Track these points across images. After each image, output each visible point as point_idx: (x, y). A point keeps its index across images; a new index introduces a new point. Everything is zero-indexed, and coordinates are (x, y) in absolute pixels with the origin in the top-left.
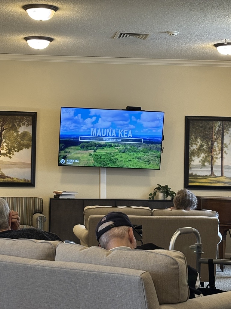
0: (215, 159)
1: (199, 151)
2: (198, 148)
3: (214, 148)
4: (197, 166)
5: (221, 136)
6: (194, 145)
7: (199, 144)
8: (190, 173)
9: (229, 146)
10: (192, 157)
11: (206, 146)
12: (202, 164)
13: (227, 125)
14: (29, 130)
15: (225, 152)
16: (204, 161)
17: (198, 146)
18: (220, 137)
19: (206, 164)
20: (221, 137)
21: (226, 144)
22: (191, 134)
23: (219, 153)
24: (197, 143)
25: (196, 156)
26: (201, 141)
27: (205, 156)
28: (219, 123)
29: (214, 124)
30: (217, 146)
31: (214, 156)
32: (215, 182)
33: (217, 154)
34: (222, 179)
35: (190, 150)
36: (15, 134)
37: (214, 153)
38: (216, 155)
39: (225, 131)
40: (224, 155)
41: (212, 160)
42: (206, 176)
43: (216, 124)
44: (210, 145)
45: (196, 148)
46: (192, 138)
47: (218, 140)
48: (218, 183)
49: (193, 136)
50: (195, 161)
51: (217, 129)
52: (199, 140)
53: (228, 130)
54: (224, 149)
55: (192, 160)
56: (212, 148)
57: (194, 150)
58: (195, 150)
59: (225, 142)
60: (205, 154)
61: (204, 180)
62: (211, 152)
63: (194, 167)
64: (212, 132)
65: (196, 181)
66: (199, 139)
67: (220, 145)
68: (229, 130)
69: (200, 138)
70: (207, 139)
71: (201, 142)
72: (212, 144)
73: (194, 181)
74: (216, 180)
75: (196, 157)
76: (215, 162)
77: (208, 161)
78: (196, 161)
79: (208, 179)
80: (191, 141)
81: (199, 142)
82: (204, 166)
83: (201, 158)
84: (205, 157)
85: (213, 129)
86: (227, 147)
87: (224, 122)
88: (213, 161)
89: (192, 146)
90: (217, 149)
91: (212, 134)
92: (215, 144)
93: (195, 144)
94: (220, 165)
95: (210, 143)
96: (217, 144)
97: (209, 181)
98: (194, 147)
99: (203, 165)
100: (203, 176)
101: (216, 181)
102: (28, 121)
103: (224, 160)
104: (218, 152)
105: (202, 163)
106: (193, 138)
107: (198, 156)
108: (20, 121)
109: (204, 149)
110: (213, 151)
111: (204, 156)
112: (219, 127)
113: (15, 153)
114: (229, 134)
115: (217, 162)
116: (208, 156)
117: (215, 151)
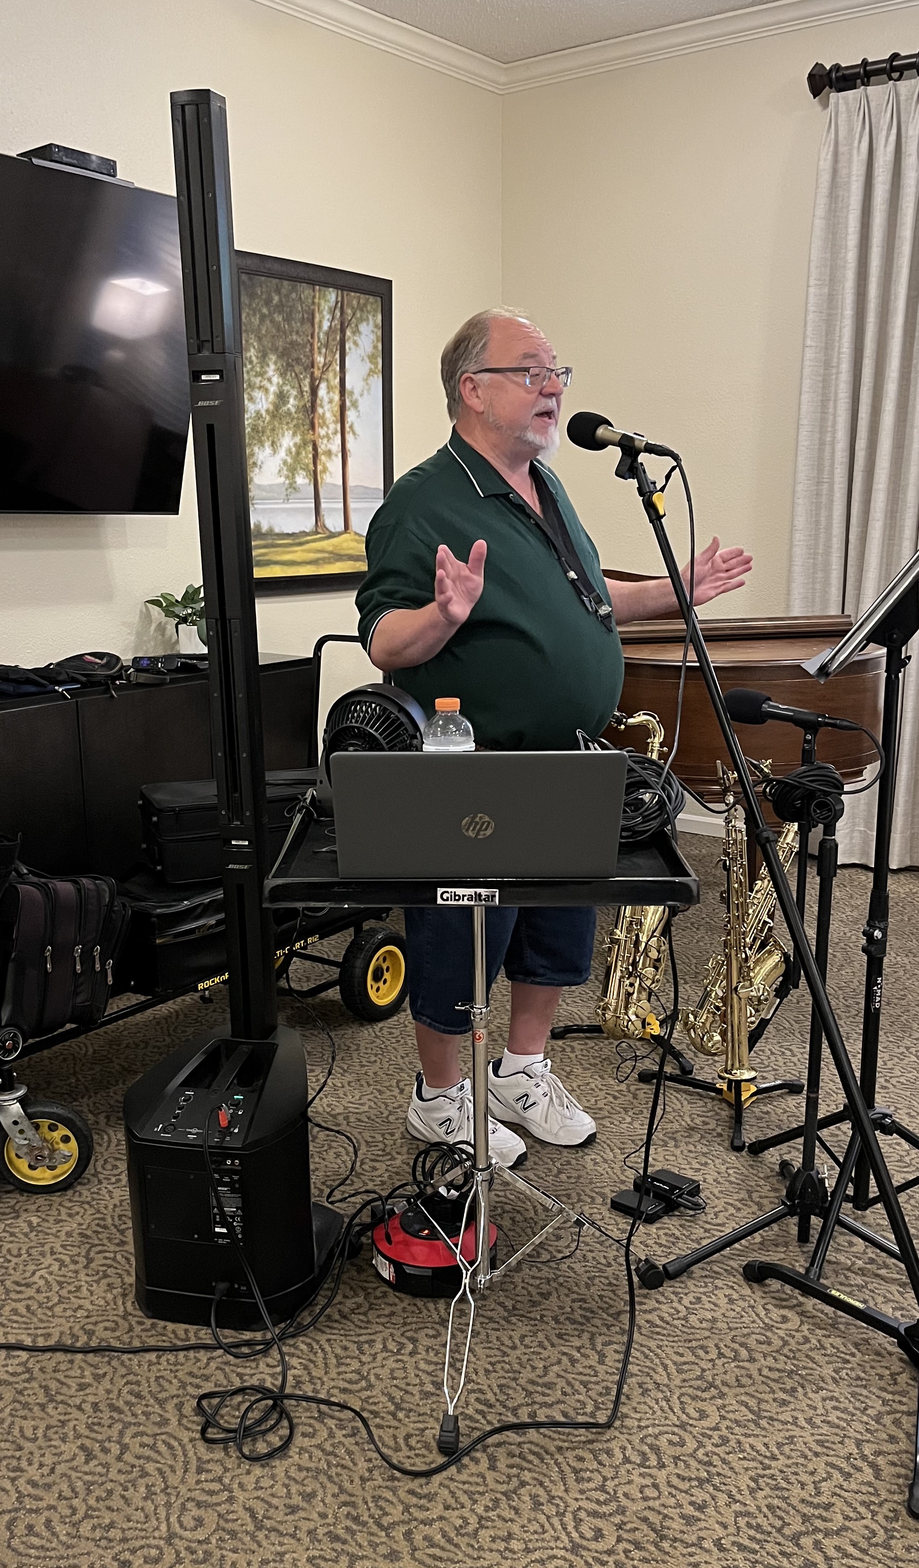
0: (323, 458)
1: (276, 422)
2: (271, 408)
3: (320, 410)
4: (271, 492)
5: (338, 356)
6: (258, 394)
7: (273, 389)
8: (254, 525)
9: (360, 400)
10: (256, 449)
11: (296, 397)
12: (287, 481)
13: (353, 308)
15: (351, 427)
16: (292, 471)
17: (271, 397)
18: (336, 361)
19: (301, 479)
20: (338, 362)
21: (352, 393)
23: (335, 433)
24: (268, 385)
25: (266, 445)
26: (280, 375)
27: (295, 444)
28: (332, 297)
29: (316, 300)
30: (327, 399)
31: (322, 448)
32: (329, 558)
33: (328, 437)
34: (348, 544)
37: (322, 432)
38: (325, 441)
39: (348, 333)
40: (350, 441)
41: (315, 463)
42: (304, 534)
43: (322, 302)
44: (305, 396)
45: (265, 407)
47: (330, 375)
48: (337, 560)
49: (252, 350)
50: (264, 467)
51: (326, 325)
52: (271, 370)
53: (357, 330)
54: (348, 413)
55: (255, 464)
56: (313, 408)
57: (258, 413)
58: (261, 416)
59: (348, 386)
60: (294, 434)
61: (298, 554)
62: (313, 427)
63: (264, 494)
64: (312, 337)
65: (273, 558)
66: (272, 367)
67: (337, 397)
68: (360, 333)
69: (275, 363)
70: (298, 369)
71: (280, 381)
72: (314, 391)
73: (266, 558)
74: (331, 549)
75: (268, 450)
76: (325, 470)
77: (306, 468)
79: (308, 546)
80: (248, 373)
81: (274, 380)
82: (294, 489)
83: (282, 454)
84: (294, 450)
85: (313, 325)
86: (355, 404)
87: (345, 293)
88: (319, 468)
90: (328, 415)
91: (312, 345)
92: (322, 392)
93: (260, 387)
94: (341, 483)
95: (306, 386)
96: (328, 392)
97: (312, 556)
98: (258, 404)
99: (291, 485)
100: (293, 535)
101: (331, 552)
103: (350, 461)
104: (332, 427)
105: (287, 477)
106: (254, 358)
107: (274, 446)
109: (289, 413)
110: (316, 421)
111: (291, 444)
112: (332, 312)
114: (360, 351)
115: (331, 473)
116: (305, 443)
117: (324, 424)
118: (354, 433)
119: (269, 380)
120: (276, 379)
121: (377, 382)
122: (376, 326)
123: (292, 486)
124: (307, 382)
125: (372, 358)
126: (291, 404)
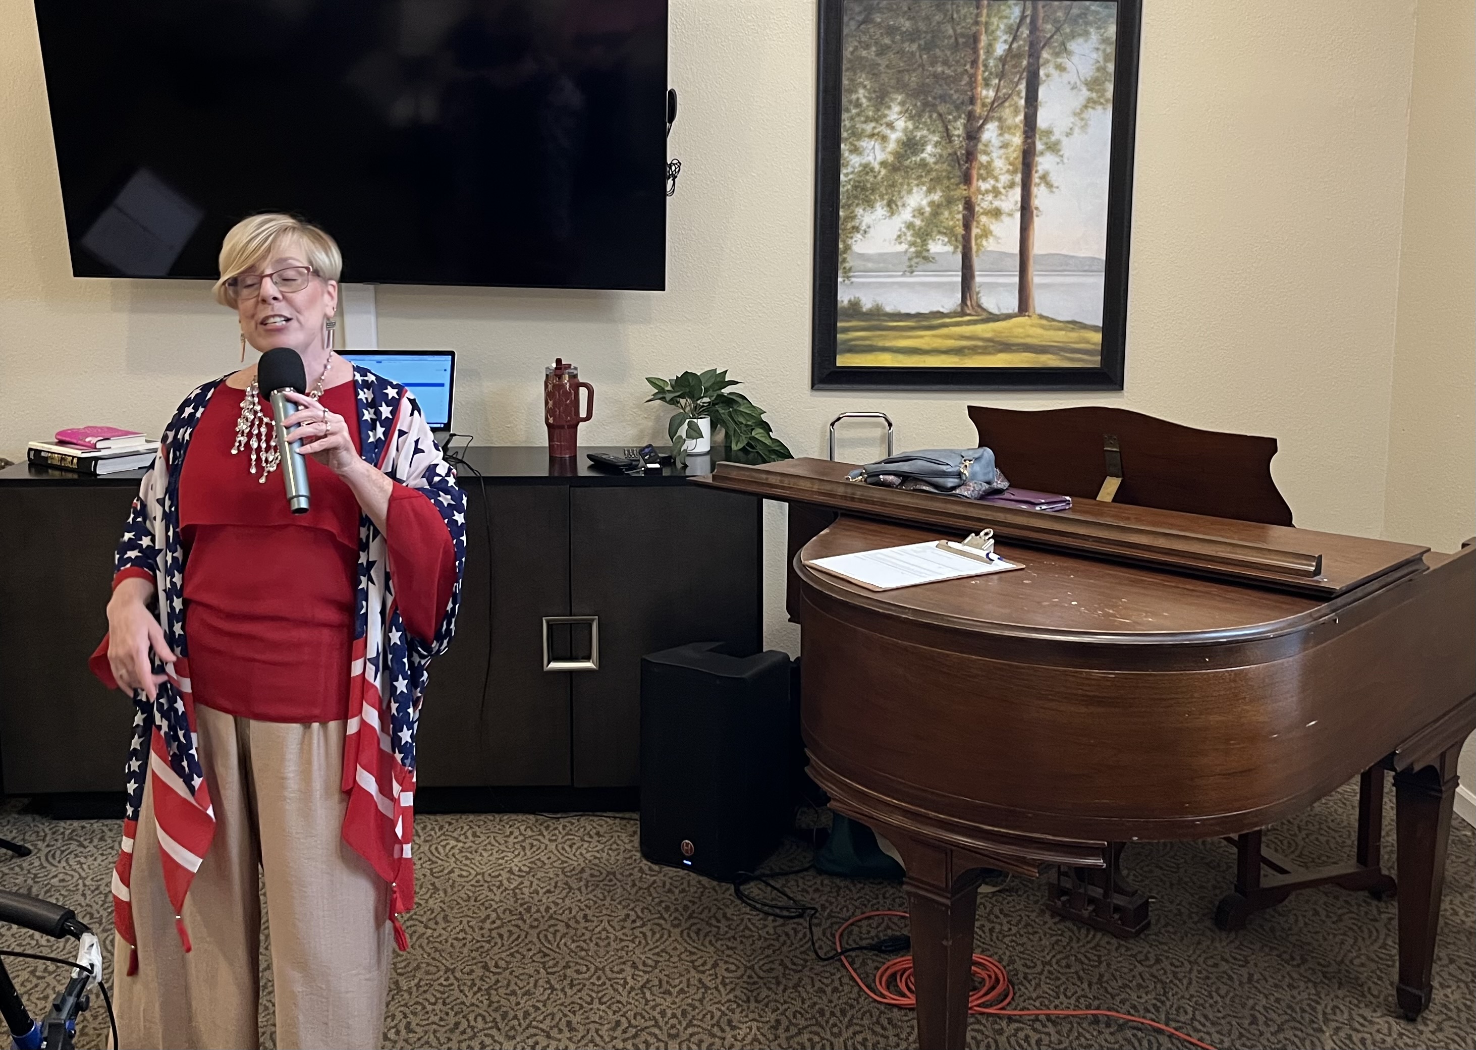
0: (984, 219)
1: (898, 177)
2: (891, 159)
3: (983, 159)
4: (882, 263)
5: (1022, 87)
6: (866, 144)
7: (894, 137)
8: (846, 302)
9: (1065, 141)
10: (859, 211)
11: (936, 145)
12: (913, 249)
13: (1056, 21)
15: (1044, 178)
16: (922, 235)
17: (892, 146)
18: (1019, 93)
19: (938, 246)
20: (1023, 94)
21: (1049, 132)
22: (852, 80)
23: (1012, 185)
24: (887, 132)
25: (878, 205)
26: (911, 118)
27: (931, 204)
28: (1013, 12)
29: (983, 19)
30: (998, 144)
31: (983, 203)
32: (985, 348)
33: (996, 192)
34: (1023, 329)
35: (844, 171)
37: (984, 186)
38: (990, 197)
39: (1045, 55)
40: (1040, 196)
41: (967, 226)
42: (939, 315)
43: (995, 20)
44: (956, 141)
45: (881, 156)
46: (858, 105)
47: (1007, 112)
48: (1001, 351)
49: (861, 91)
50: (872, 232)
51: (1000, 49)
52: (894, 113)
53: (1063, 50)
54: (1038, 159)
55: (856, 229)
56: (970, 156)
57: (867, 169)
58: (872, 170)
59: (1042, 121)
60: (930, 191)
61: (925, 339)
62: (967, 179)
63: (870, 265)
64: (974, 63)
65: (881, 344)
66: (896, 108)
67: (1017, 140)
68: (1069, 53)
69: (902, 104)
70: (942, 108)
71: (910, 125)
72: (973, 135)
73: (868, 343)
74: (989, 335)
75: (880, 210)
76: (986, 233)
77: (950, 233)
79: (944, 331)
80: (852, 119)
81: (899, 124)
82: (926, 258)
83: (906, 215)
84: (928, 209)
85: (975, 51)
86: (1054, 148)
87: (1041, 4)
88: (975, 231)
89: (855, 150)
90: (999, 164)
91: (973, 78)
92: (990, 133)
93: (872, 136)
94: (1016, 250)
95: (958, 129)
96: (1001, 135)
97: (951, 343)
98: (867, 155)
99: (918, 254)
100: (918, 316)
101: (991, 341)
103: (1038, 223)
104: (1004, 179)
105: (913, 244)
106: (864, 101)
107: (892, 206)
109: (923, 164)
110: (974, 173)
111: (924, 203)
112: (1014, 32)
114: (1071, 76)
115: (997, 238)
116: (949, 202)
117: (988, 175)
118: (1049, 186)
119: (890, 125)
120: (901, 124)
121: (1102, 117)
122: (1105, 41)
123: (922, 255)
124: (960, 123)
125: (1093, 84)
126: (929, 153)
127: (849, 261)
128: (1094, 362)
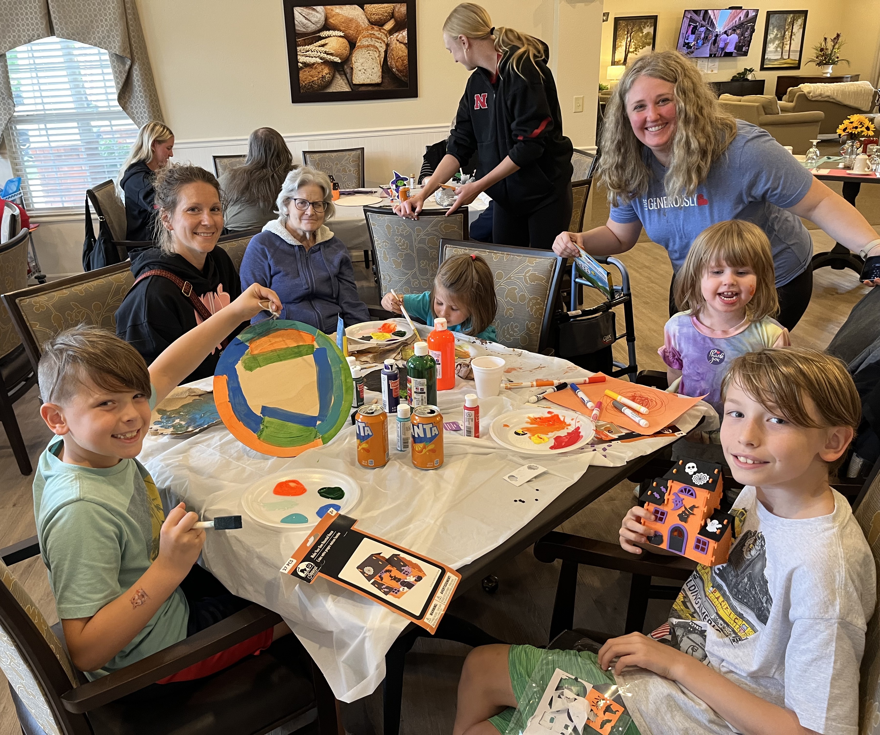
0: (785, 45)
1: (774, 39)
2: (774, 37)
3: (786, 36)
4: (771, 52)
5: (792, 26)
8: (766, 58)
10: (769, 44)
13: (797, 16)
14: (651, 30)
15: (793, 39)
16: (777, 48)
17: (774, 35)
19: (779, 49)
22: (770, 26)
23: (789, 40)
27: (778, 43)
28: (792, 15)
29: (787, 17)
30: (788, 34)
31: (785, 43)
32: (783, 64)
33: (787, 41)
34: (789, 61)
35: (767, 39)
36: (641, 35)
39: (795, 22)
40: (792, 41)
41: (783, 46)
42: (778, 59)
43: (789, 17)
44: (782, 34)
46: (770, 29)
47: (789, 30)
48: (785, 64)
51: (789, 21)
52: (775, 30)
54: (793, 36)
56: (784, 36)
58: (771, 38)
59: (794, 31)
60: (778, 41)
61: (776, 63)
62: (783, 39)
63: (769, 52)
64: (786, 23)
65: (769, 64)
67: (790, 34)
68: (798, 21)
70: (781, 29)
72: (785, 33)
74: (784, 62)
77: (780, 47)
78: (771, 47)
79: (778, 62)
80: (769, 31)
83: (775, 45)
85: (786, 21)
86: (795, 35)
87: (796, 14)
89: (769, 36)
90: (788, 37)
91: (786, 25)
92: (787, 33)
93: (771, 34)
94: (789, 49)
95: (783, 32)
98: (771, 36)
100: (775, 59)
102: (651, 23)
103: (792, 46)
105: (775, 49)
107: (773, 44)
108: (645, 24)
112: (791, 19)
113: (640, 50)
114: (798, 24)
115: (786, 48)
116: (781, 43)
117: (786, 38)
119: (774, 32)
120: (776, 32)
121: (801, 30)
122: (803, 19)
123: (777, 51)
125: (801, 25)
126: (779, 36)
127: (767, 52)
128: (797, 65)
